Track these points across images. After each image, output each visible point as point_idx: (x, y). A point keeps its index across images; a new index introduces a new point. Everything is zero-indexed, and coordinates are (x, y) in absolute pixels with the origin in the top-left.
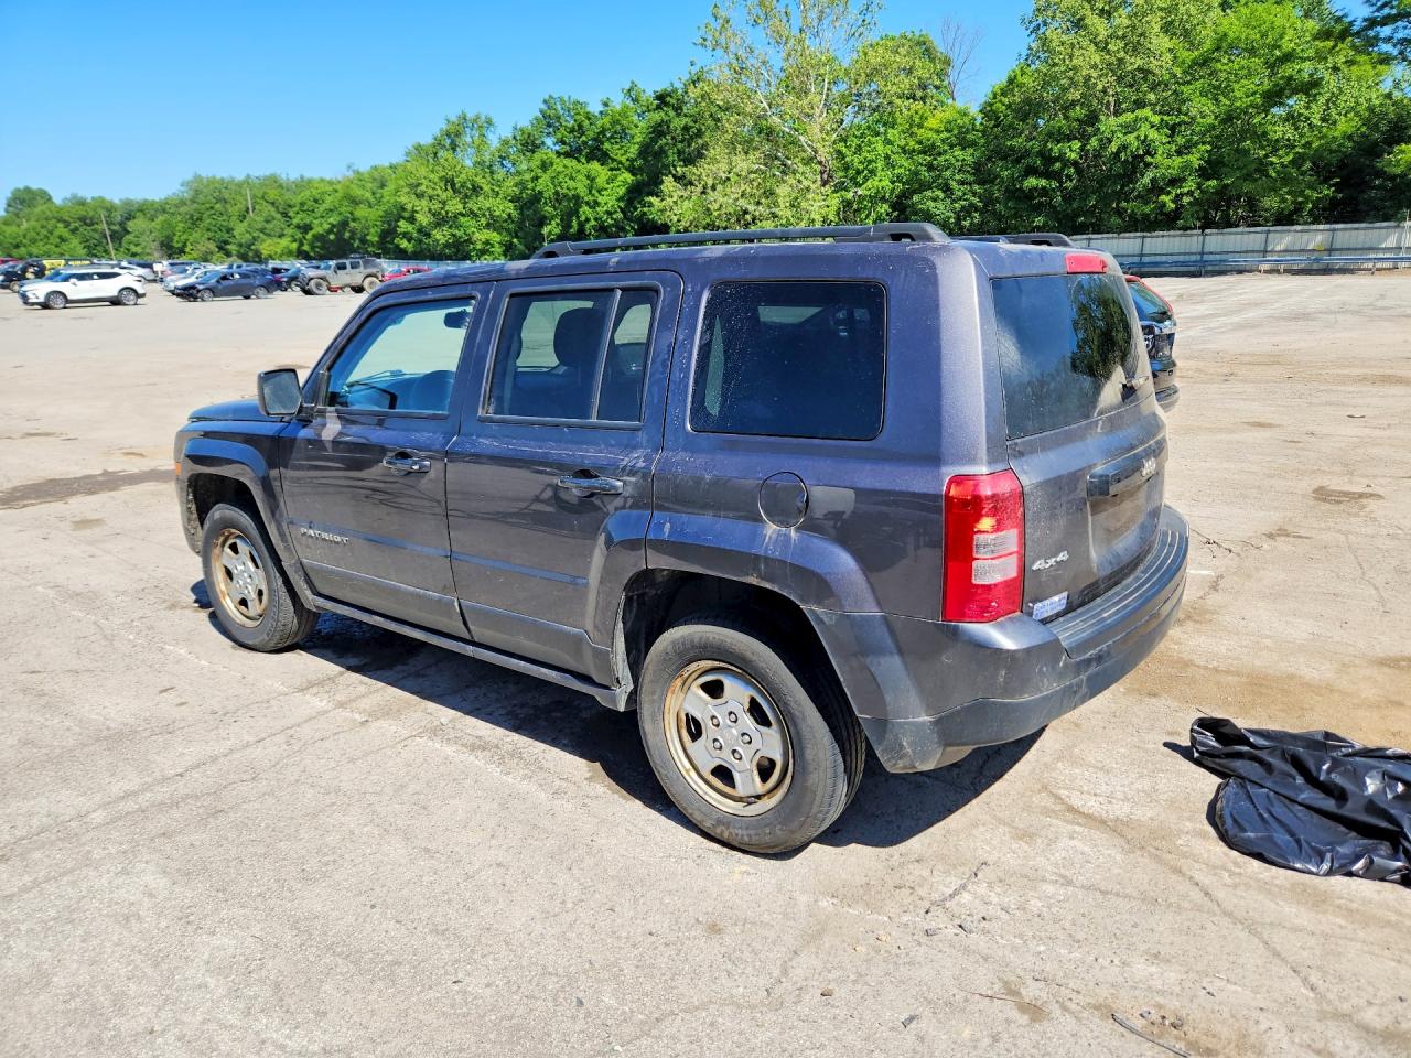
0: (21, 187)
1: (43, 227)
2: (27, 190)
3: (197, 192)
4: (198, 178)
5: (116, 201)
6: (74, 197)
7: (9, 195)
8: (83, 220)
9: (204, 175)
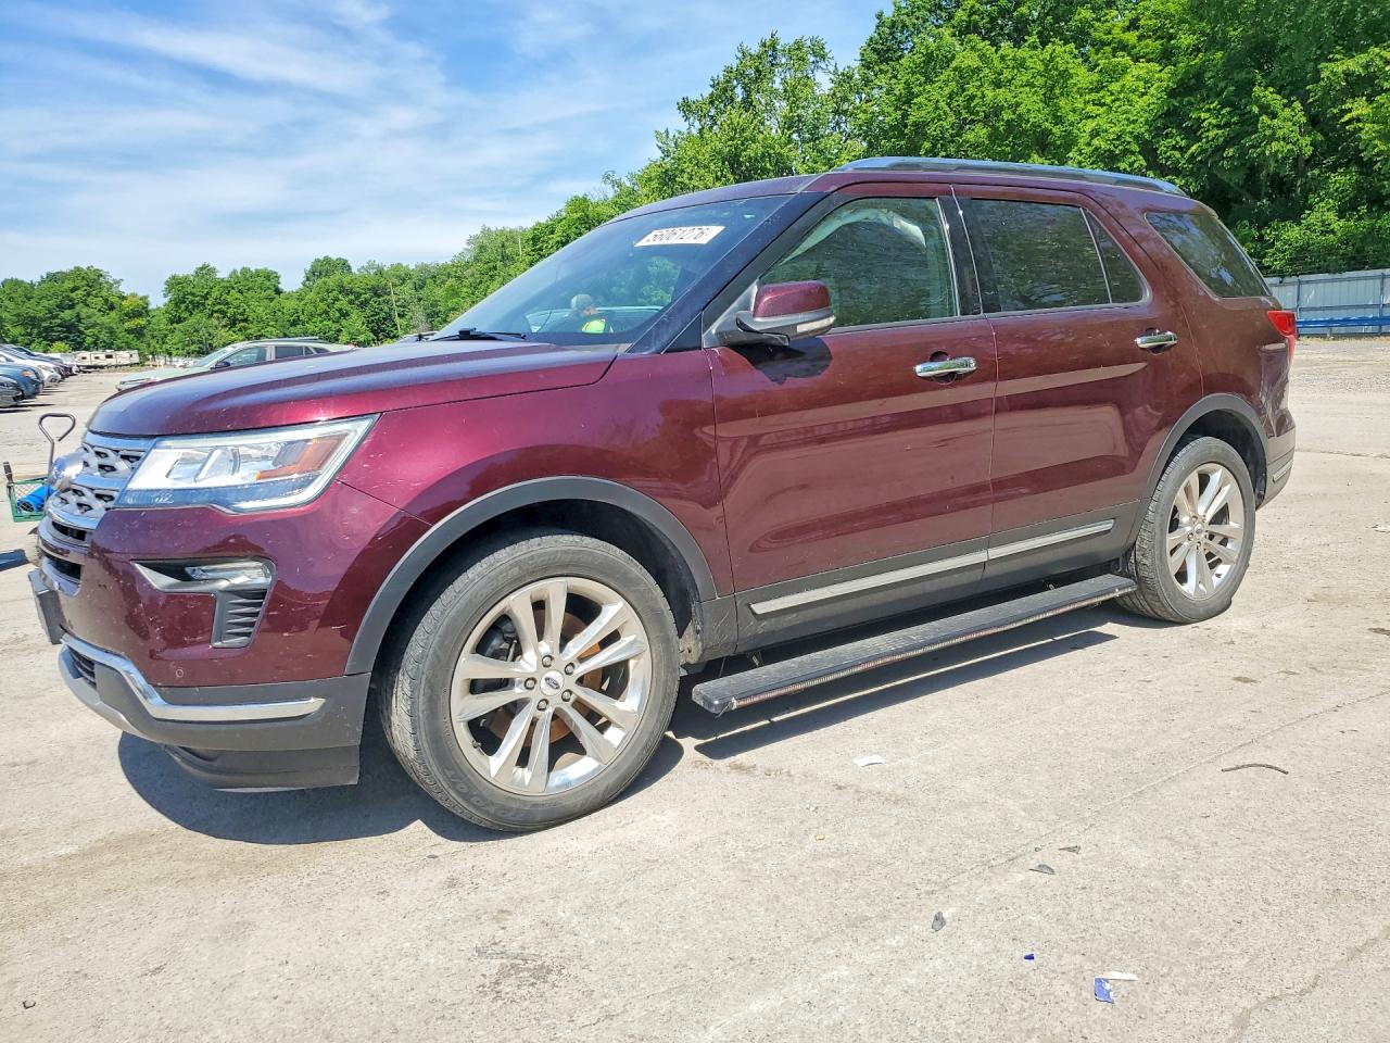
0: (321, 258)
1: (323, 300)
2: (326, 258)
3: (482, 248)
4: (486, 232)
5: (412, 267)
6: (371, 265)
7: (308, 268)
8: (377, 292)
9: (493, 229)
